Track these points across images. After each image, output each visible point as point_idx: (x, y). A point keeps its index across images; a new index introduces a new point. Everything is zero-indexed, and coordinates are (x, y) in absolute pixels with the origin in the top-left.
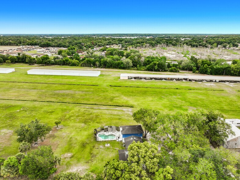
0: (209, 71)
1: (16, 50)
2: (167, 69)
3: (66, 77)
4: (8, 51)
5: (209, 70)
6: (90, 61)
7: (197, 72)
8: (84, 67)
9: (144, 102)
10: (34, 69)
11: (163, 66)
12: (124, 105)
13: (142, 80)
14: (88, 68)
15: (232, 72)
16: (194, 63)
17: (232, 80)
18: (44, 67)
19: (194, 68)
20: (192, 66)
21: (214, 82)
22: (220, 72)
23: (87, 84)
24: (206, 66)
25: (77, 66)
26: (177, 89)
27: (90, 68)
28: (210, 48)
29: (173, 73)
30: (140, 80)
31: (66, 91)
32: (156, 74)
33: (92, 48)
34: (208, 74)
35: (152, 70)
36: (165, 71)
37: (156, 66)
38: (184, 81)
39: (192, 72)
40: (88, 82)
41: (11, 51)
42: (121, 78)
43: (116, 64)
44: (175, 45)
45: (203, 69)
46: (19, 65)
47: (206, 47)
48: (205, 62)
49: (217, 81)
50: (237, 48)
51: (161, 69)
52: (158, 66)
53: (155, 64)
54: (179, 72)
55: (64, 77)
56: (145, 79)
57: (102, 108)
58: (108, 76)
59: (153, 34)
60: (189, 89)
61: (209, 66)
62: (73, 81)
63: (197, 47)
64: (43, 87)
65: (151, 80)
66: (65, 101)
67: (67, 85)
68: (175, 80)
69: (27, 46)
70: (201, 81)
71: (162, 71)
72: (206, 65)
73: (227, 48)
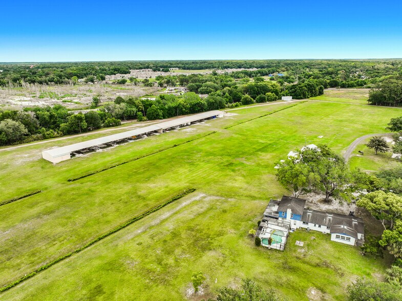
0: (161, 114)
7: (145, 118)
13: (97, 151)
19: (139, 113)
24: (155, 107)
26: (175, 146)
30: (94, 152)
36: (98, 128)
37: (84, 122)
39: (136, 120)
54: (120, 124)
56: (100, 148)
60: (187, 142)
68: (145, 136)
71: (93, 129)
72: (153, 105)
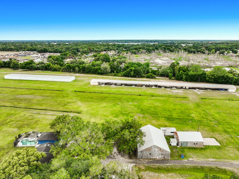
1: (12, 56)
2: (144, 75)
3: (38, 82)
4: (4, 56)
5: (184, 77)
6: (69, 67)
7: (173, 78)
8: (64, 73)
9: (95, 108)
10: (12, 73)
11: (139, 72)
12: (73, 111)
13: (112, 86)
14: (68, 73)
15: (207, 79)
16: (171, 70)
17: (203, 87)
18: (27, 72)
19: (170, 74)
20: (169, 73)
21: (184, 89)
22: (195, 79)
23: (53, 89)
24: (181, 73)
25: (58, 71)
26: (140, 95)
27: (70, 73)
28: (207, 54)
29: (148, 79)
30: (110, 86)
31: (28, 96)
32: (131, 80)
33: (86, 53)
34: (183, 81)
35: (128, 76)
36: (142, 77)
37: (132, 72)
38: (154, 87)
39: (168, 78)
40: (56, 87)
41: (8, 56)
42: (91, 84)
43: (94, 70)
44: (173, 51)
45: (178, 76)
46: (4, 70)
47: (204, 53)
48: (182, 68)
49: (187, 88)
50: (235, 55)
51: (137, 75)
52: (134, 72)
53: (131, 70)
54: (155, 78)
55: (37, 82)
56: (116, 84)
57: (48, 114)
58: (81, 81)
59: (160, 40)
60: (151, 96)
61: (185, 73)
62: (42, 86)
63: (194, 53)
64: (9, 91)
65: (120, 86)
66: (19, 105)
67: (33, 90)
68: (144, 86)
69: (27, 52)
70: (171, 87)
71: (139, 77)
72: (182, 71)
73: (226, 55)
